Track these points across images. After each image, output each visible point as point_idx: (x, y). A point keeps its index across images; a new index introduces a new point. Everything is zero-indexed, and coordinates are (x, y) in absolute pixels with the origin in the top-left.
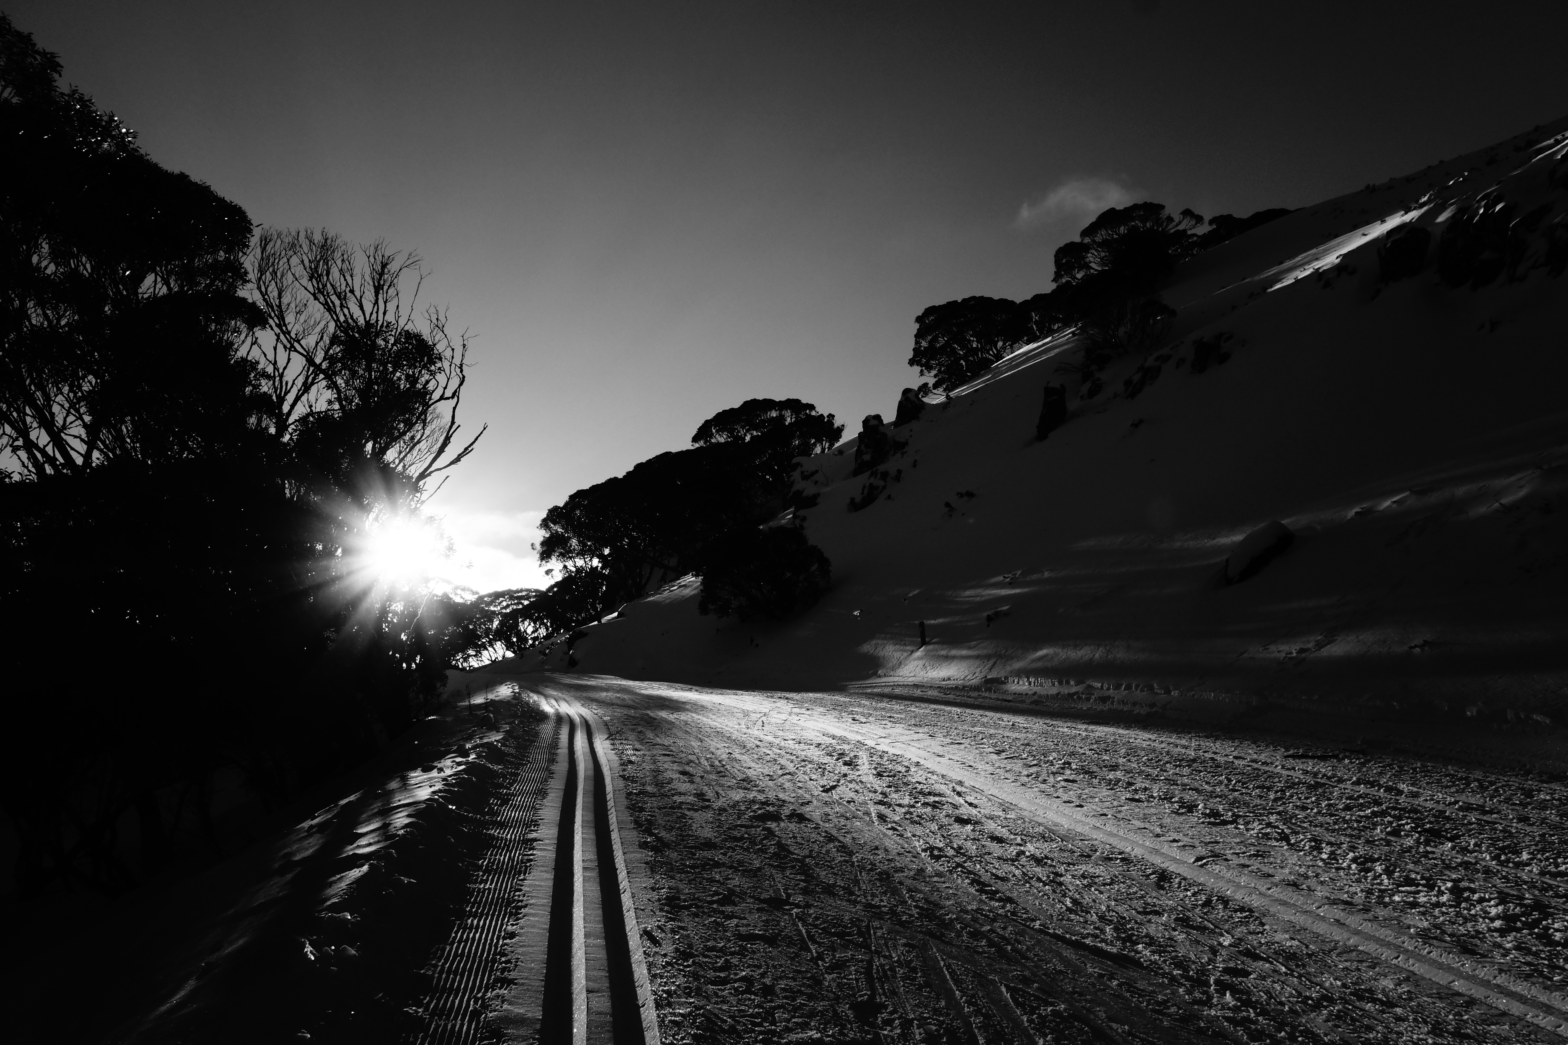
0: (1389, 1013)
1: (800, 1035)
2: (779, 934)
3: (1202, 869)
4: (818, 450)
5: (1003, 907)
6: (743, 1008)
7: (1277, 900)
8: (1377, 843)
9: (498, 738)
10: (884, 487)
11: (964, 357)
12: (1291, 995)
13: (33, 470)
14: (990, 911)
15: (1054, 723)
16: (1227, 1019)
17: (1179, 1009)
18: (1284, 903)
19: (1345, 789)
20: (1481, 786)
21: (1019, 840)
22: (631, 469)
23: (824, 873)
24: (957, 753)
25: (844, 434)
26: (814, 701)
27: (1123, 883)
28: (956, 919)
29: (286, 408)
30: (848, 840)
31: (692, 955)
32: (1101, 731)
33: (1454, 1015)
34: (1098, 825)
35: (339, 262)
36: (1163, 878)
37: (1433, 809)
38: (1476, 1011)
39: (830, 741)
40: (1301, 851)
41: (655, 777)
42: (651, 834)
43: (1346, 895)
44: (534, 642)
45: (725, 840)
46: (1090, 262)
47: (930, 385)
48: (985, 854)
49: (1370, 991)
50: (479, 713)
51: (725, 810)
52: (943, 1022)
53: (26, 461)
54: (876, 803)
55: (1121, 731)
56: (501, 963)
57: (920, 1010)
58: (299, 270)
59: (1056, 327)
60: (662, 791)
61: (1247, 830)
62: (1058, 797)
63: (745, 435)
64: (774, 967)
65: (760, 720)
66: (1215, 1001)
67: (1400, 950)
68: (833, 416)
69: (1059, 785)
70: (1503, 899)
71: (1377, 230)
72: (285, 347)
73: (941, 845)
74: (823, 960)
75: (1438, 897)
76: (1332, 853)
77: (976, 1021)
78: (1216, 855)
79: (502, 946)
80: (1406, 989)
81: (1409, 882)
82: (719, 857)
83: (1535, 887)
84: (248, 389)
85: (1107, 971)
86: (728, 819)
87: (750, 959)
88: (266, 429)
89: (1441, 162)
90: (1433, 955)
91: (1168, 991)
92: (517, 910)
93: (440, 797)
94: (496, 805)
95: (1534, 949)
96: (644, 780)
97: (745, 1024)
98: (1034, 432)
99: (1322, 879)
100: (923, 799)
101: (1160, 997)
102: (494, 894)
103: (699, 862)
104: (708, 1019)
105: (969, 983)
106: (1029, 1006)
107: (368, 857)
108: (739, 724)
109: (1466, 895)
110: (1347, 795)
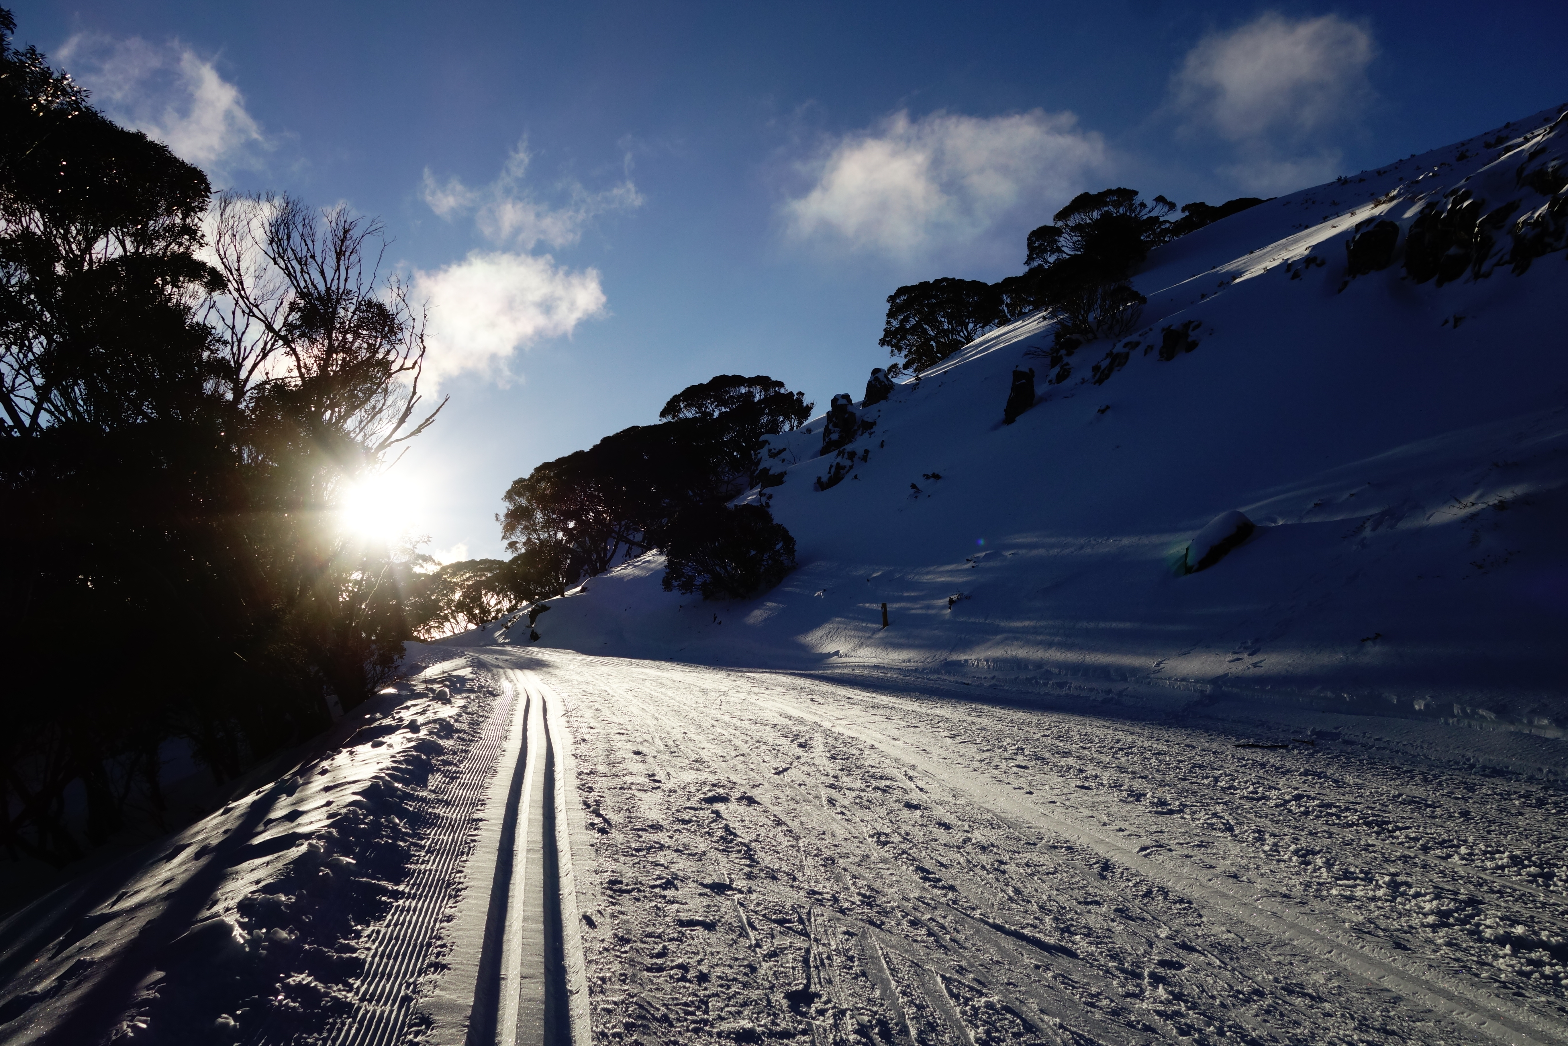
0: (1318, 1008)
1: (733, 1024)
2: (719, 921)
3: (1146, 861)
4: (786, 427)
5: (945, 895)
6: (677, 996)
7: (1217, 892)
8: (1319, 835)
9: (451, 713)
10: (851, 467)
11: (935, 338)
12: (1223, 989)
14: (932, 899)
16: (1158, 1013)
17: (1112, 1001)
18: (1224, 895)
19: (1292, 780)
20: (1425, 780)
21: (966, 828)
22: (598, 442)
23: (770, 858)
24: (911, 736)
25: (813, 412)
26: (774, 681)
27: (1066, 872)
28: (898, 907)
29: (243, 375)
30: (795, 825)
31: (628, 941)
32: (1056, 718)
33: (1382, 1011)
34: (1046, 812)
35: (300, 227)
36: (1106, 866)
38: (1403, 1008)
39: (786, 721)
40: (1244, 842)
41: (608, 756)
42: (599, 815)
43: (1285, 888)
44: (497, 614)
45: (673, 822)
46: (1063, 246)
47: (901, 366)
48: (932, 841)
49: (1301, 986)
50: (435, 686)
51: (675, 792)
52: (876, 1013)
54: (827, 787)
55: (1076, 717)
56: (436, 947)
57: (854, 1000)
58: (259, 234)
59: (1027, 311)
60: (613, 771)
61: (1193, 820)
62: (1009, 783)
63: (714, 411)
64: (712, 954)
65: (719, 699)
66: (1147, 994)
67: (1333, 946)
68: (803, 395)
69: (1011, 771)
70: (1438, 894)
71: (1346, 222)
72: (243, 312)
73: (888, 831)
74: (760, 947)
75: (1374, 891)
76: (1275, 844)
77: (910, 1011)
78: (1160, 845)
79: (438, 930)
80: (1336, 984)
81: (1347, 875)
82: (662, 837)
83: (1470, 882)
84: (206, 354)
85: (1043, 962)
86: (682, 802)
87: (689, 945)
88: (223, 395)
89: (1413, 156)
90: (1366, 950)
91: (1102, 983)
92: (457, 892)
93: (387, 774)
94: (444, 783)
95: (1464, 945)
96: (596, 760)
97: (677, 1013)
98: (1002, 415)
99: (1263, 871)
100: (874, 783)
101: (1094, 990)
102: (435, 875)
103: (644, 845)
104: (641, 1007)
105: (905, 972)
106: (963, 997)
107: (308, 836)
108: (697, 703)
109: (1402, 889)
110: (1293, 786)
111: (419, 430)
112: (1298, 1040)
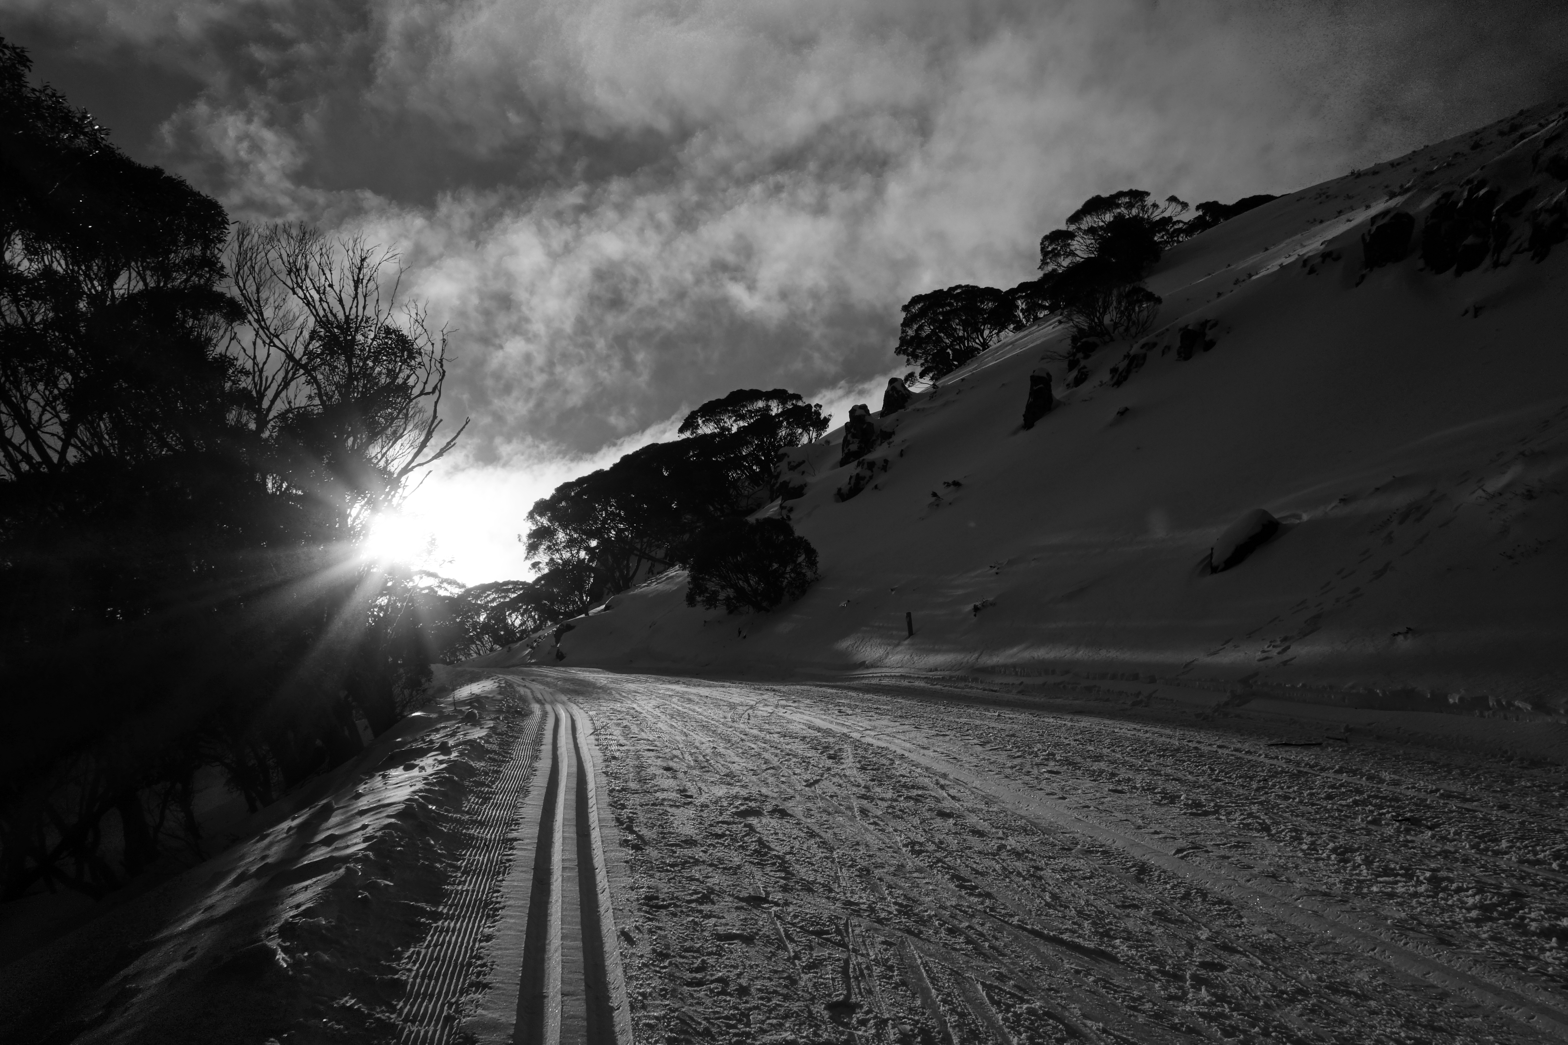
0: (1363, 1006)
1: (775, 1036)
2: (757, 934)
3: (1183, 863)
4: (805, 439)
5: (982, 903)
6: (718, 1009)
7: (1256, 892)
8: (1357, 832)
9: (481, 734)
10: (871, 477)
11: (951, 346)
12: (1267, 990)
13: (9, 468)
14: (969, 907)
15: (1039, 713)
16: (1202, 1015)
17: (1155, 1004)
18: (1263, 895)
19: (1327, 777)
20: (1463, 774)
21: (1000, 834)
22: (618, 460)
23: (805, 869)
24: (942, 745)
25: (830, 423)
26: (801, 694)
27: (1103, 876)
28: (936, 915)
29: (266, 404)
30: (828, 836)
31: (667, 956)
32: (1085, 722)
33: (1428, 1008)
34: (1080, 817)
35: (318, 256)
36: (1143, 870)
37: (1415, 797)
38: (1450, 1005)
39: (815, 733)
40: (1281, 841)
41: (639, 773)
42: (632, 832)
43: (1324, 887)
44: (522, 635)
45: (707, 837)
46: (1076, 249)
47: (917, 374)
48: (966, 848)
49: (1345, 984)
50: (463, 709)
51: (707, 806)
52: (918, 1022)
54: (858, 797)
55: (1107, 722)
56: (477, 967)
57: (895, 1009)
58: (278, 265)
59: (1043, 315)
60: (645, 788)
61: (1229, 821)
62: (1041, 789)
63: (732, 426)
64: (751, 967)
65: (746, 713)
66: (1190, 996)
67: (1376, 943)
68: (821, 406)
69: (1042, 777)
70: (1481, 888)
71: (1362, 216)
72: (264, 342)
73: (922, 840)
74: (799, 959)
75: (1416, 887)
76: (1313, 843)
77: (952, 1019)
78: (1196, 847)
79: (478, 949)
80: (1380, 982)
81: (1388, 872)
82: (697, 853)
83: (1513, 876)
84: (228, 385)
85: (1084, 967)
86: (710, 816)
87: (727, 959)
88: (246, 424)
89: (1426, 147)
90: (1410, 946)
91: (1144, 987)
92: (494, 912)
93: (420, 796)
94: (477, 803)
95: (1509, 939)
96: (627, 776)
97: (719, 1027)
98: (1021, 421)
99: (1302, 870)
100: (906, 793)
101: (1136, 993)
102: (472, 896)
103: (679, 860)
104: (683, 1021)
105: (946, 981)
106: (1004, 1004)
107: (346, 859)
108: (725, 718)
109: (1444, 885)
110: (1329, 784)
111: (440, 454)
112: (1345, 1039)
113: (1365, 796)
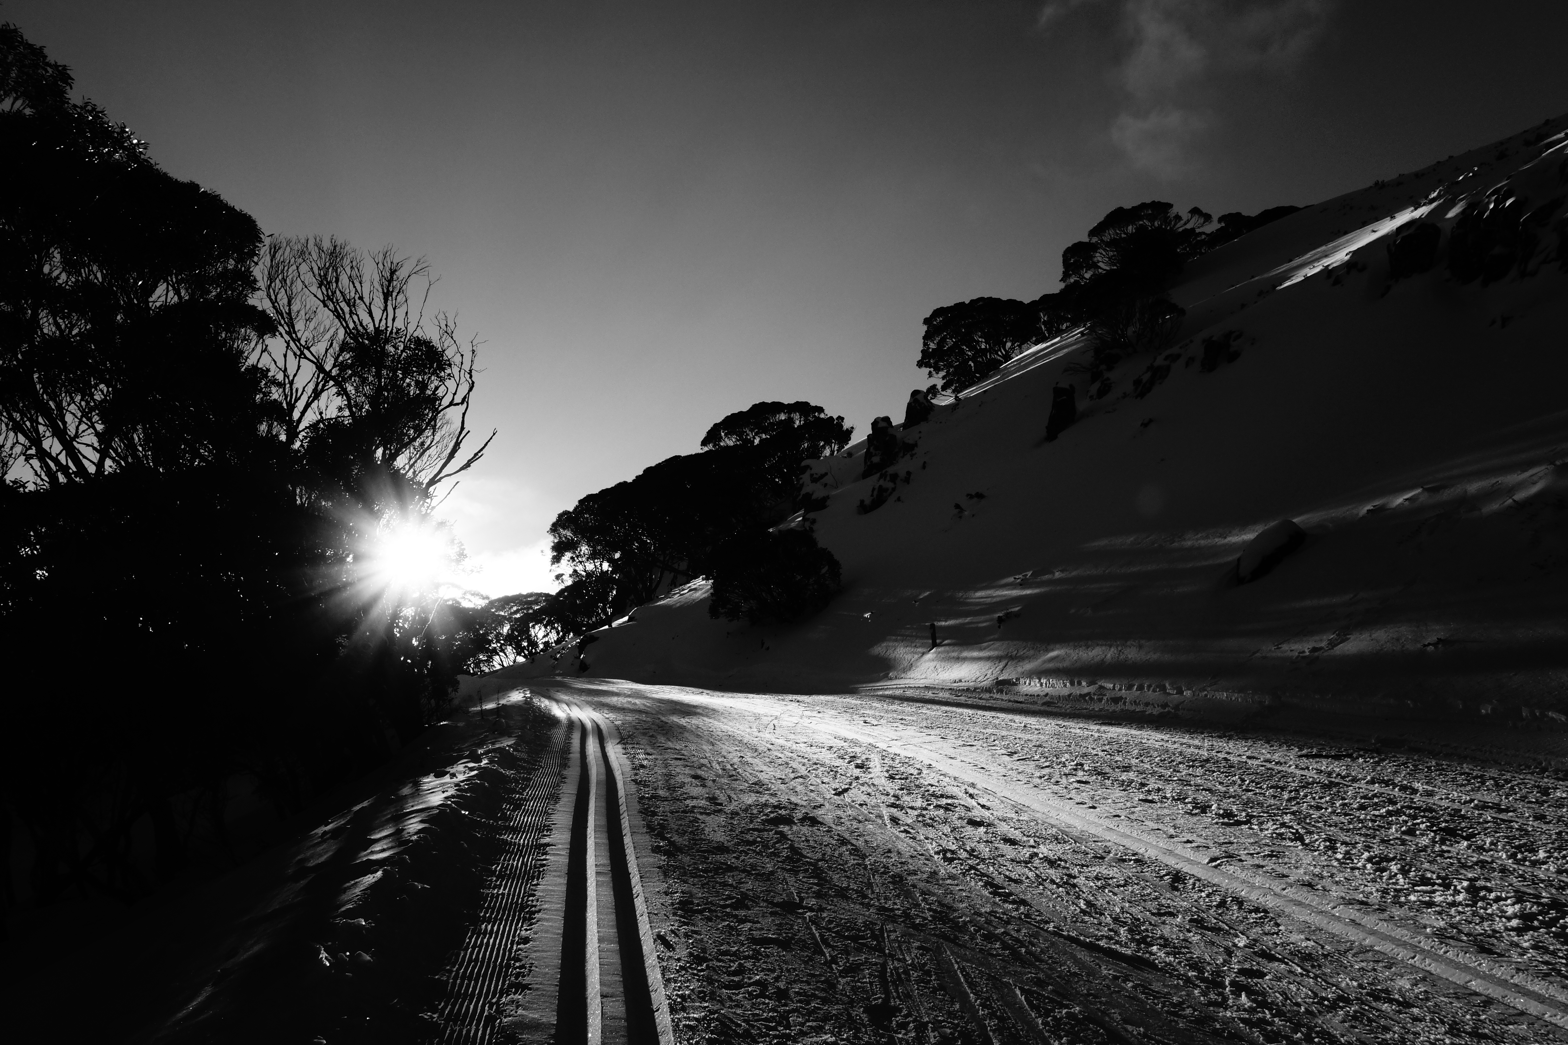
0: (1406, 1013)
1: (815, 1039)
2: (792, 938)
3: (1216, 870)
4: (827, 452)
5: (1017, 910)
6: (757, 1012)
7: (1292, 901)
8: (1392, 842)
9: (509, 743)
10: (894, 489)
11: (973, 358)
12: (1307, 996)
13: (46, 478)
14: (1004, 913)
15: (1066, 724)
16: (1243, 1020)
17: (1195, 1010)
18: (1299, 904)
19: (1359, 788)
20: (1497, 785)
21: (1032, 842)
22: (641, 473)
23: (838, 876)
24: (969, 755)
25: (853, 436)
26: (825, 704)
27: (1137, 884)
28: (970, 922)
29: (296, 415)
30: (860, 843)
31: (706, 960)
32: (1114, 732)
33: (1472, 1015)
34: (1111, 826)
35: (348, 269)
36: (1178, 878)
37: (1449, 807)
38: (1494, 1011)
39: (842, 743)
40: (1315, 851)
41: (667, 781)
42: (664, 839)
43: (1361, 895)
44: (545, 646)
45: (738, 844)
46: (1099, 262)
47: (939, 387)
48: (998, 856)
49: (1387, 991)
50: (490, 718)
51: (737, 814)
52: (958, 1025)
53: (39, 470)
54: (888, 806)
55: (1133, 732)
56: (515, 969)
57: (935, 1013)
58: (309, 278)
59: (1064, 327)
60: (674, 795)
61: (1261, 830)
62: (1071, 799)
63: (754, 438)
64: (788, 971)
65: (772, 724)
66: (1230, 1002)
67: (1416, 950)
68: (842, 419)
69: (1071, 787)
70: (1520, 898)
71: (1387, 227)
72: (295, 354)
73: (954, 847)
74: (837, 963)
75: (1453, 896)
76: (1347, 853)
77: (991, 1024)
78: (1230, 856)
79: (516, 951)
80: (1422, 990)
81: (1425, 881)
82: (731, 860)
83: (1552, 885)
84: (259, 397)
85: (1122, 973)
86: (740, 823)
87: (764, 962)
88: (277, 436)
89: (1451, 157)
90: (1450, 955)
91: (1183, 993)
92: (531, 915)
93: (452, 802)
94: (509, 810)
95: (1551, 948)
96: (656, 784)
97: (759, 1028)
99: (1337, 879)
100: (935, 802)
101: (1175, 999)
102: (508, 899)
103: (711, 866)
104: (723, 1023)
105: (984, 986)
106: (1043, 1009)
107: (381, 863)
108: (751, 728)
109: (1482, 894)
110: (1361, 794)
111: (468, 465)
113: (1399, 806)
